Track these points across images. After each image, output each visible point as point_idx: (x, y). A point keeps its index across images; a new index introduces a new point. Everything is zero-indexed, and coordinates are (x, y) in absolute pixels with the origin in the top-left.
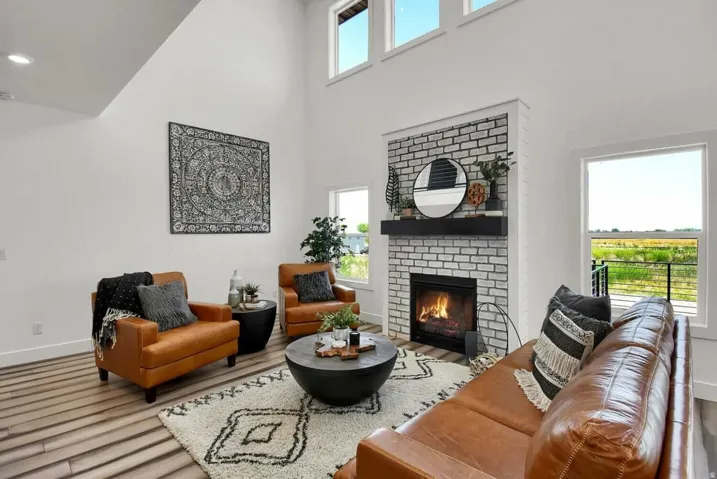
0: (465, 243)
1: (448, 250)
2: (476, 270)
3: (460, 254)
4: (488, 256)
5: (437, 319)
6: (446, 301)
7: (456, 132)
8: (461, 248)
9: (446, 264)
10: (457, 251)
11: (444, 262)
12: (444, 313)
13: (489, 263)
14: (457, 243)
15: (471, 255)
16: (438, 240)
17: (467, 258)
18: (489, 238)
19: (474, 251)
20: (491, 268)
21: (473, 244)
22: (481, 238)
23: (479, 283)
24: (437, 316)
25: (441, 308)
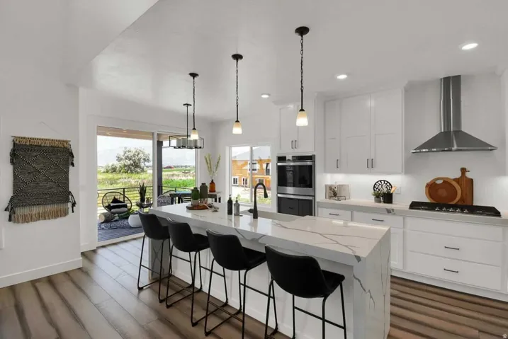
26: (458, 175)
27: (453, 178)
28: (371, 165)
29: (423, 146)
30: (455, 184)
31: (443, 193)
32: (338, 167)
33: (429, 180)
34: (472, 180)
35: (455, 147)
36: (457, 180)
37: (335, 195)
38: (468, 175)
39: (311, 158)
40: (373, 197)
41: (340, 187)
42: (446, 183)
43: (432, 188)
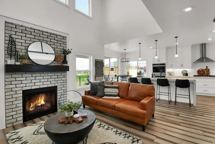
0: (53, 74)
1: (45, 77)
2: (57, 83)
3: (51, 78)
4: (61, 78)
5: (39, 106)
6: (43, 98)
7: (49, 35)
8: (51, 76)
9: (44, 83)
10: (50, 77)
11: (43, 82)
12: (43, 102)
13: (61, 80)
14: (50, 74)
15: (55, 78)
16: (40, 74)
17: (54, 80)
18: (61, 72)
19: (56, 77)
20: (62, 81)
21: (56, 74)
22: (59, 72)
23: (58, 87)
24: (40, 105)
25: (41, 101)
26: (206, 68)
27: (204, 69)
28: (182, 66)
29: (196, 61)
30: (205, 70)
31: (202, 73)
32: (172, 67)
33: (198, 69)
34: (209, 69)
35: (205, 61)
36: (205, 69)
37: (171, 75)
38: (208, 68)
39: (164, 64)
40: (182, 75)
41: (172, 72)
42: (202, 70)
43: (199, 72)
